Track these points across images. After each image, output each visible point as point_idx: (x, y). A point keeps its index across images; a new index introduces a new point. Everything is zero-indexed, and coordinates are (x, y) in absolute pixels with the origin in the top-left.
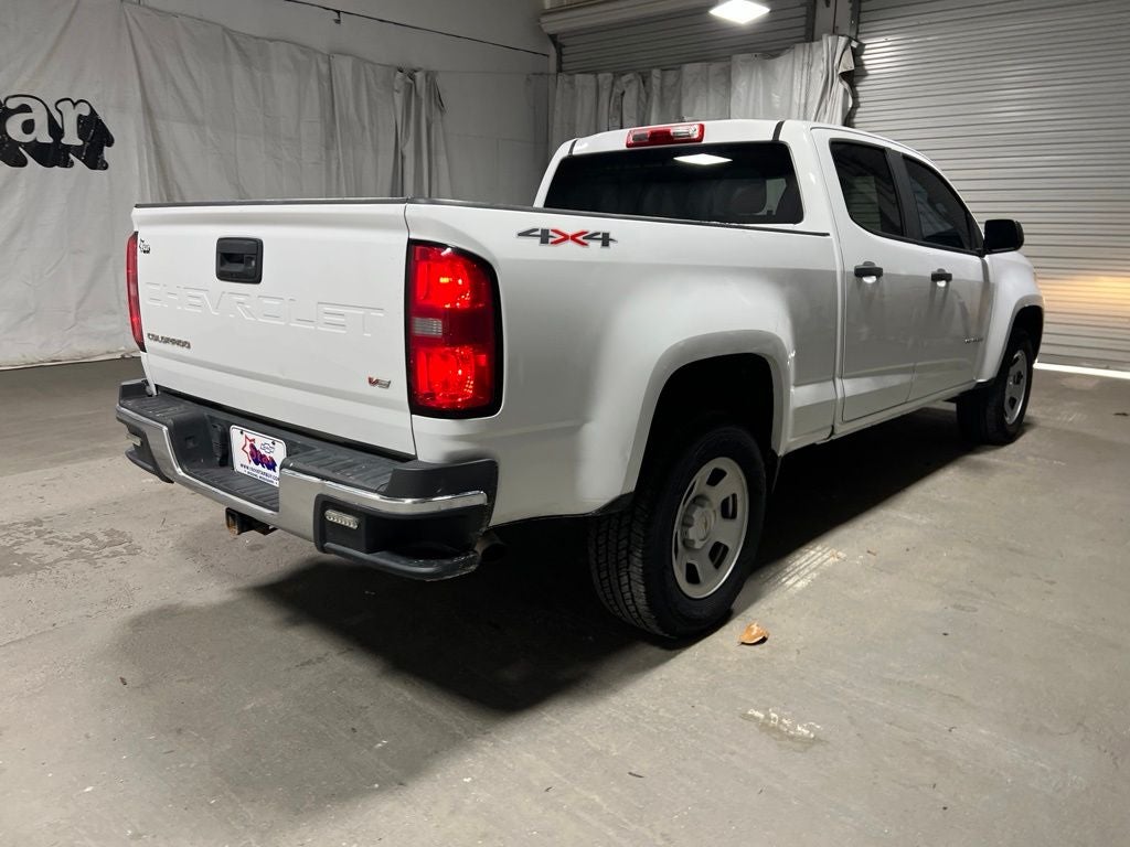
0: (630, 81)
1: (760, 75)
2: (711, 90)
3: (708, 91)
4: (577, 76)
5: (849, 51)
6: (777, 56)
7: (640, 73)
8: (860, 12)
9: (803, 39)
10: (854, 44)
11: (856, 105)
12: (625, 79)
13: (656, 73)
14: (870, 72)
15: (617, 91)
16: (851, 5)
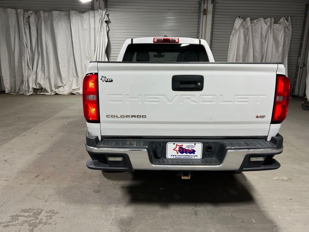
0: (31, 14)
1: (79, 18)
2: (62, 20)
3: (61, 20)
4: (8, 9)
5: (106, 15)
6: (84, 13)
7: (34, 11)
8: (107, 5)
9: (91, 9)
10: (107, 13)
11: (109, 30)
12: (29, 12)
13: (42, 12)
14: (111, 22)
15: (26, 16)
16: (104, 2)
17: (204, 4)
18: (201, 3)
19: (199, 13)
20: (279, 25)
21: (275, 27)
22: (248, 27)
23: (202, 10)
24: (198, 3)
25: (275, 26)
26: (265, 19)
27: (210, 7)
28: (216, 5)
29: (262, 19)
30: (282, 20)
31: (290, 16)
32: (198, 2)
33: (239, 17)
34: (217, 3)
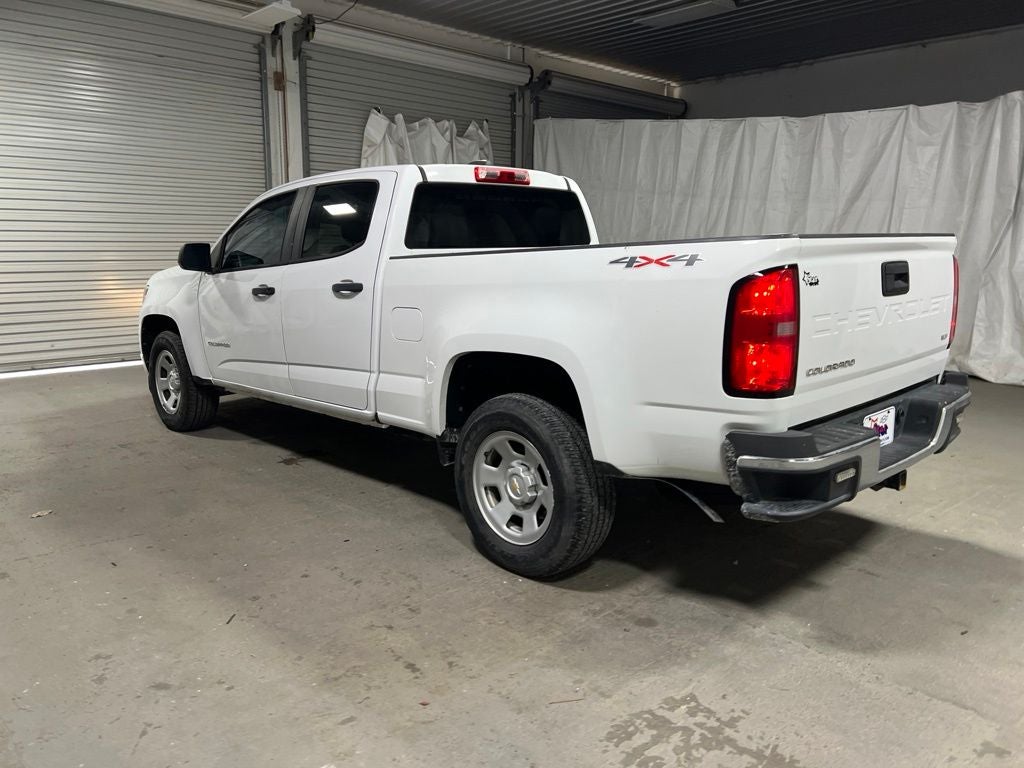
17: (274, 55)
18: (264, 51)
19: (263, 80)
20: (468, 141)
21: (460, 147)
22: (401, 139)
23: (270, 74)
24: (256, 51)
25: (460, 143)
26: (436, 121)
27: (292, 69)
28: (310, 63)
29: (430, 120)
30: (471, 128)
31: (487, 121)
32: (255, 47)
33: (376, 109)
34: (310, 58)
